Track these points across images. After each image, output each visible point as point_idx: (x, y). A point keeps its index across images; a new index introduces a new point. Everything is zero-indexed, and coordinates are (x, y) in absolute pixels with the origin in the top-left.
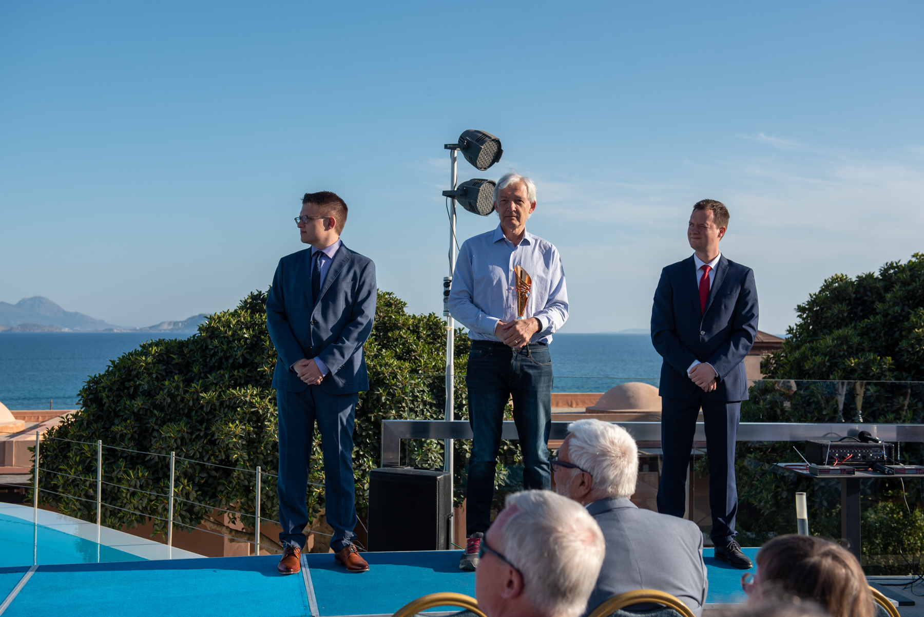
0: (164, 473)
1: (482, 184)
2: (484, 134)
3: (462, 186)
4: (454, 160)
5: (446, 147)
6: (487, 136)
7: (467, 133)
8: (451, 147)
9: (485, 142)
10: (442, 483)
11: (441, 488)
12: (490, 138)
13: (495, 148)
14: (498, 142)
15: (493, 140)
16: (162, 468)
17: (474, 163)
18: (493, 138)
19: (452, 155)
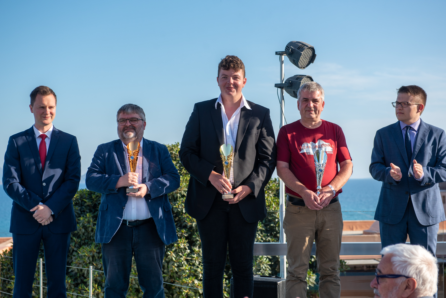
0: (81, 280)
1: (302, 78)
2: (303, 44)
3: (288, 80)
4: (282, 62)
5: (277, 53)
6: (305, 45)
7: (291, 43)
8: (280, 54)
9: (304, 49)
10: (281, 286)
11: (281, 290)
12: (307, 46)
13: (310, 53)
14: (313, 49)
15: (309, 48)
16: (80, 277)
17: (296, 64)
18: (309, 46)
19: (281, 59)
